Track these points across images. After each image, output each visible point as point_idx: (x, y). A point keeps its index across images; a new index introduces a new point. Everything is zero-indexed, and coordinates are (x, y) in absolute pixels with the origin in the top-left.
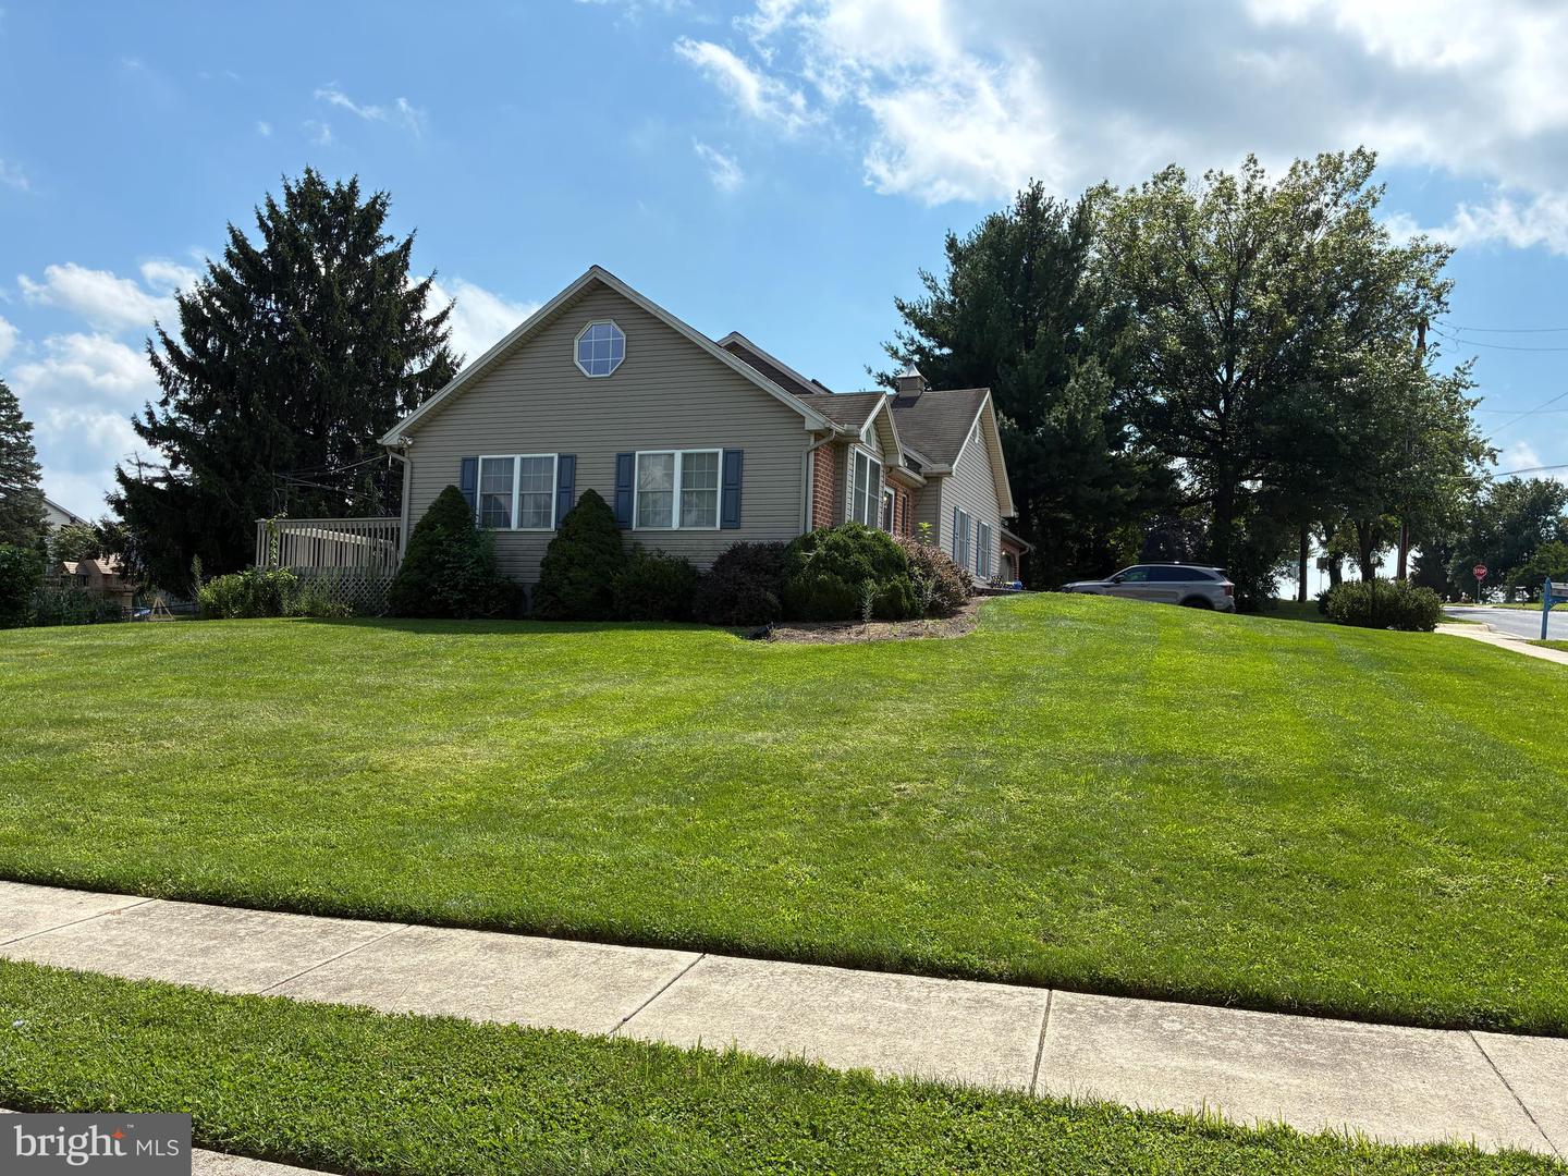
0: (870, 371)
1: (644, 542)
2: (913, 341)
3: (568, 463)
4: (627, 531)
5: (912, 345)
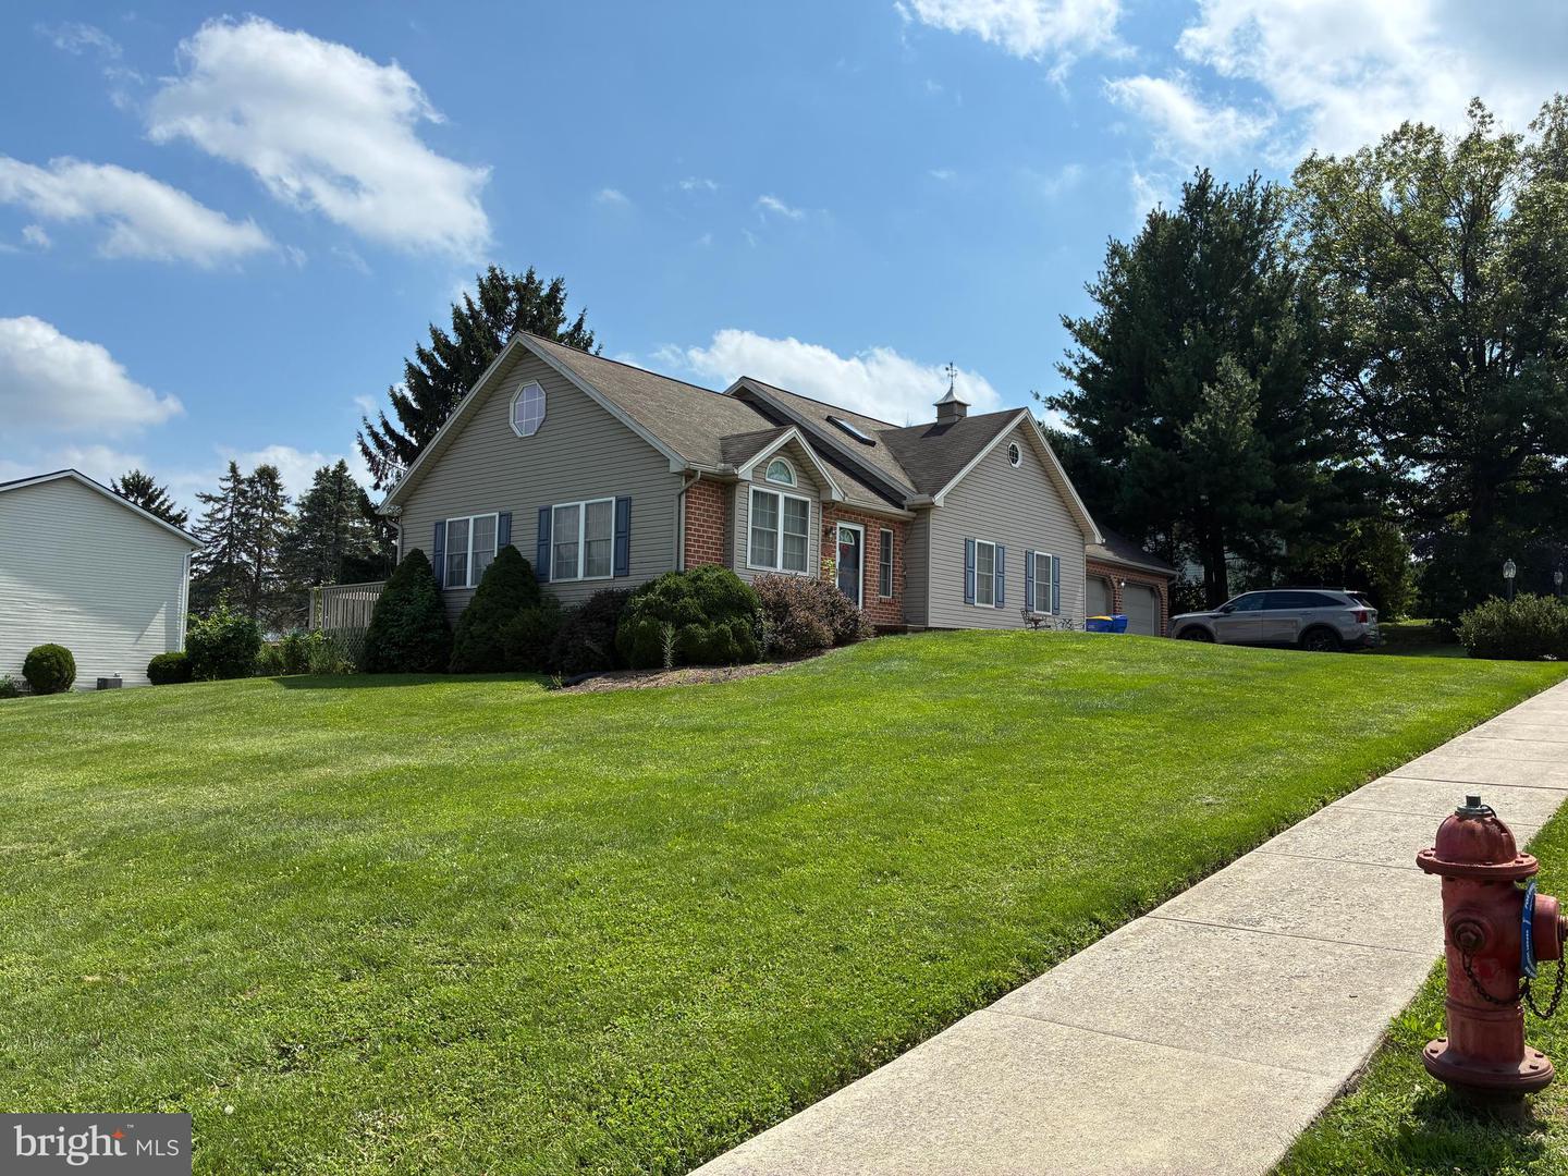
0: (1037, 397)
1: (557, 594)
2: (1084, 360)
3: (506, 519)
4: (546, 584)
5: (1084, 362)
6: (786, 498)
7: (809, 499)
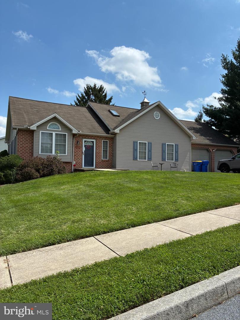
6: (56, 134)
7: (67, 134)
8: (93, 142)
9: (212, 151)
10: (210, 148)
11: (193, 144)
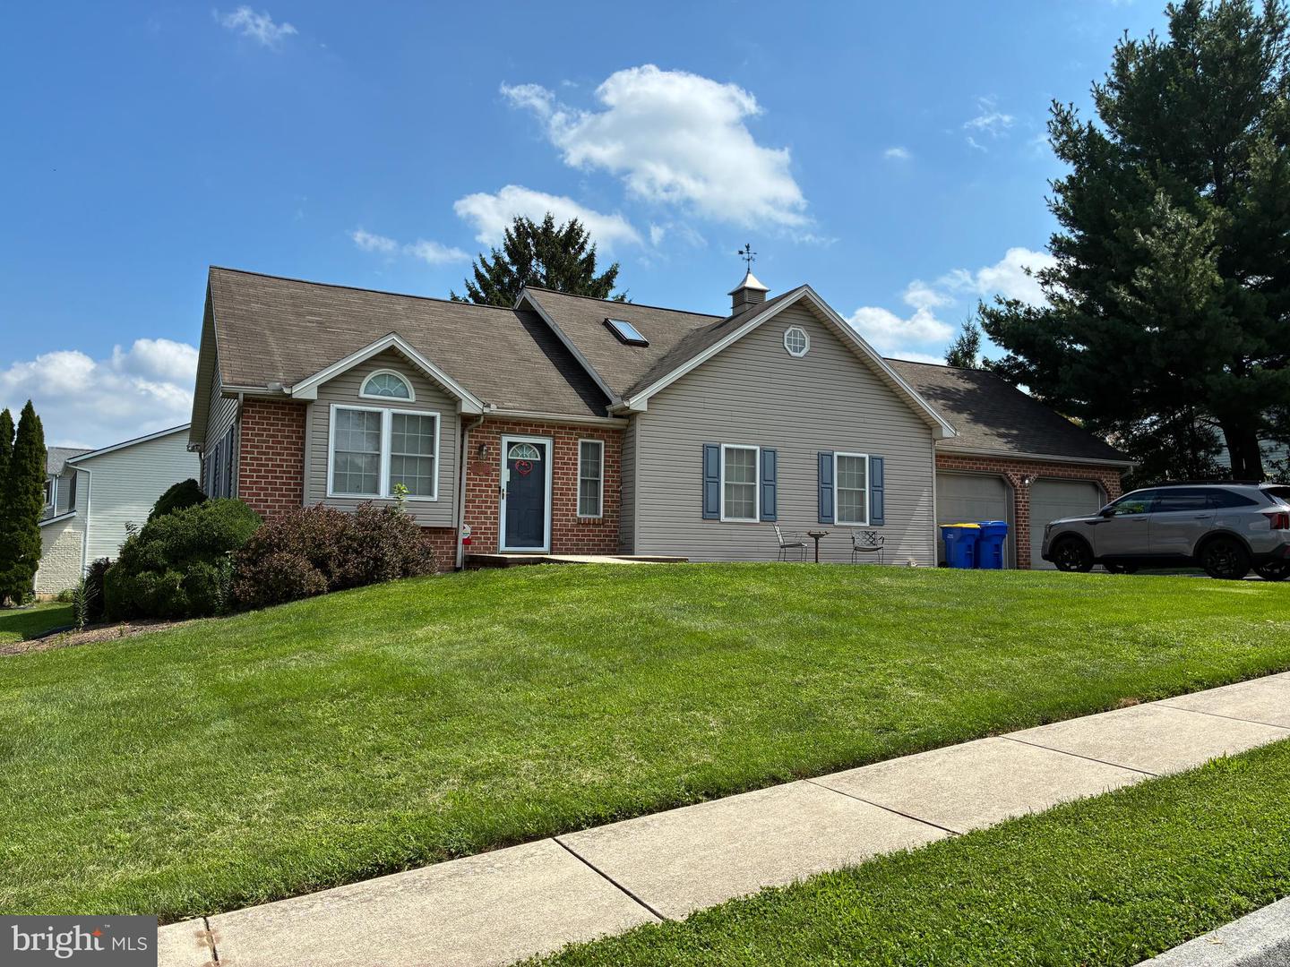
6: (394, 415)
7: (436, 414)
8: (542, 448)
9: (1018, 482)
10: (1010, 473)
11: (942, 456)
